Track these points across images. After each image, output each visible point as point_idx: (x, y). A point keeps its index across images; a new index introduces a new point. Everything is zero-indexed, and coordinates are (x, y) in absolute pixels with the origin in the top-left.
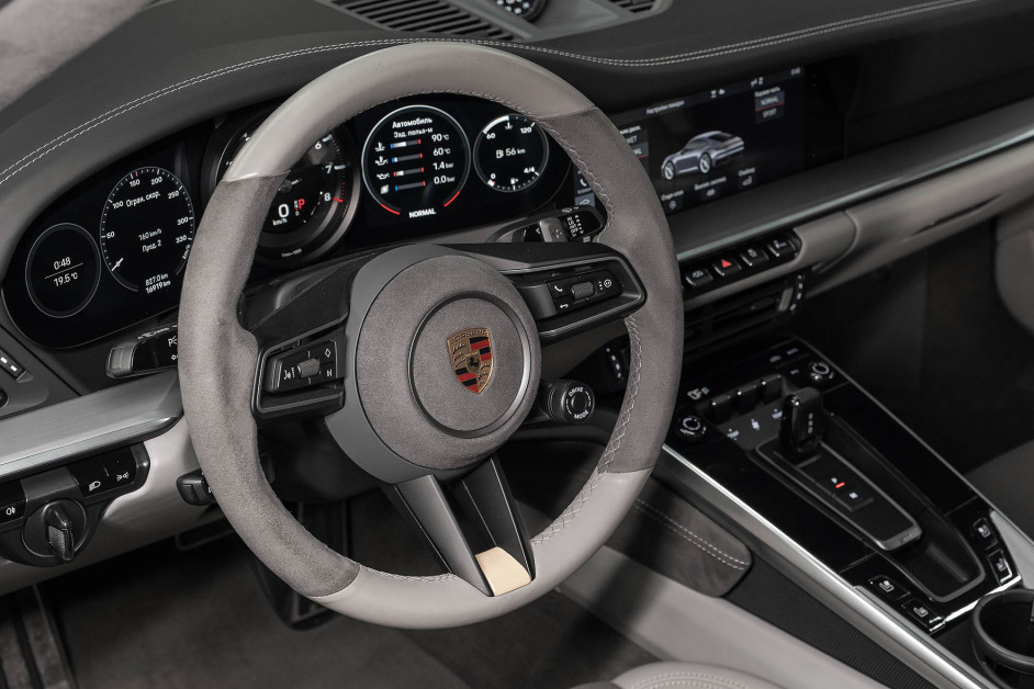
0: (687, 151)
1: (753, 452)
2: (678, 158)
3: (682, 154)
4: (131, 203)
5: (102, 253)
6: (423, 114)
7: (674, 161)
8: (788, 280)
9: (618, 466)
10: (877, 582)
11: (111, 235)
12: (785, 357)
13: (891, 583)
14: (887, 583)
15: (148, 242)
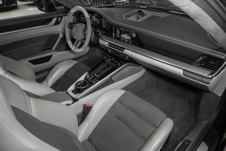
0: (124, 35)
7: (122, 35)
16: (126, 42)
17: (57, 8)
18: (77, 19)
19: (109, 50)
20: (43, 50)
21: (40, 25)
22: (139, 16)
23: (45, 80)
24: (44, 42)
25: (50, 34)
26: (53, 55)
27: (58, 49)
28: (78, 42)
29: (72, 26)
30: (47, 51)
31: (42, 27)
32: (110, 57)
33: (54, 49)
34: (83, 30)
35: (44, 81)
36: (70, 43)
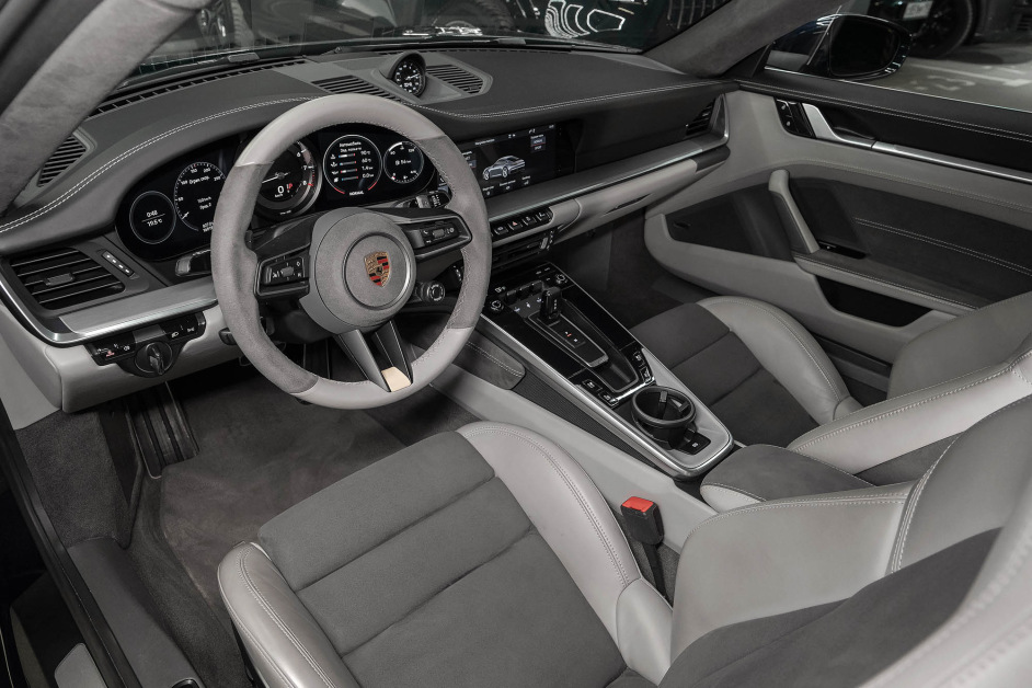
1: (527, 319)
2: (491, 169)
3: (494, 167)
4: (191, 182)
5: (176, 209)
6: (356, 140)
7: (490, 171)
8: (547, 232)
9: (457, 326)
10: (586, 383)
11: (181, 199)
12: (543, 272)
13: (593, 384)
14: (591, 384)
15: (204, 204)
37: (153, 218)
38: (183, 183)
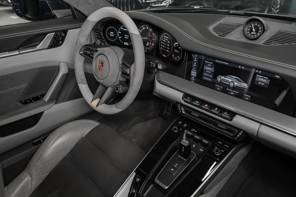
0: (226, 77)
3: (225, 77)
4: (124, 29)
7: (222, 78)
10: (138, 177)
11: (120, 33)
12: (222, 145)
13: (139, 181)
14: (139, 180)
15: (126, 37)
16: (232, 95)
17: (55, 12)
18: (98, 35)
19: (182, 109)
20: (22, 102)
21: (17, 49)
22: (248, 31)
23: (26, 169)
24: (25, 86)
25: (40, 68)
26: (46, 112)
27: (56, 99)
28: (106, 88)
29: (91, 51)
30: (31, 105)
31: (20, 54)
32: (185, 125)
33: (47, 98)
34: (121, 63)
35: (24, 172)
36: (84, 88)
37: (112, 34)
38: (122, 29)
